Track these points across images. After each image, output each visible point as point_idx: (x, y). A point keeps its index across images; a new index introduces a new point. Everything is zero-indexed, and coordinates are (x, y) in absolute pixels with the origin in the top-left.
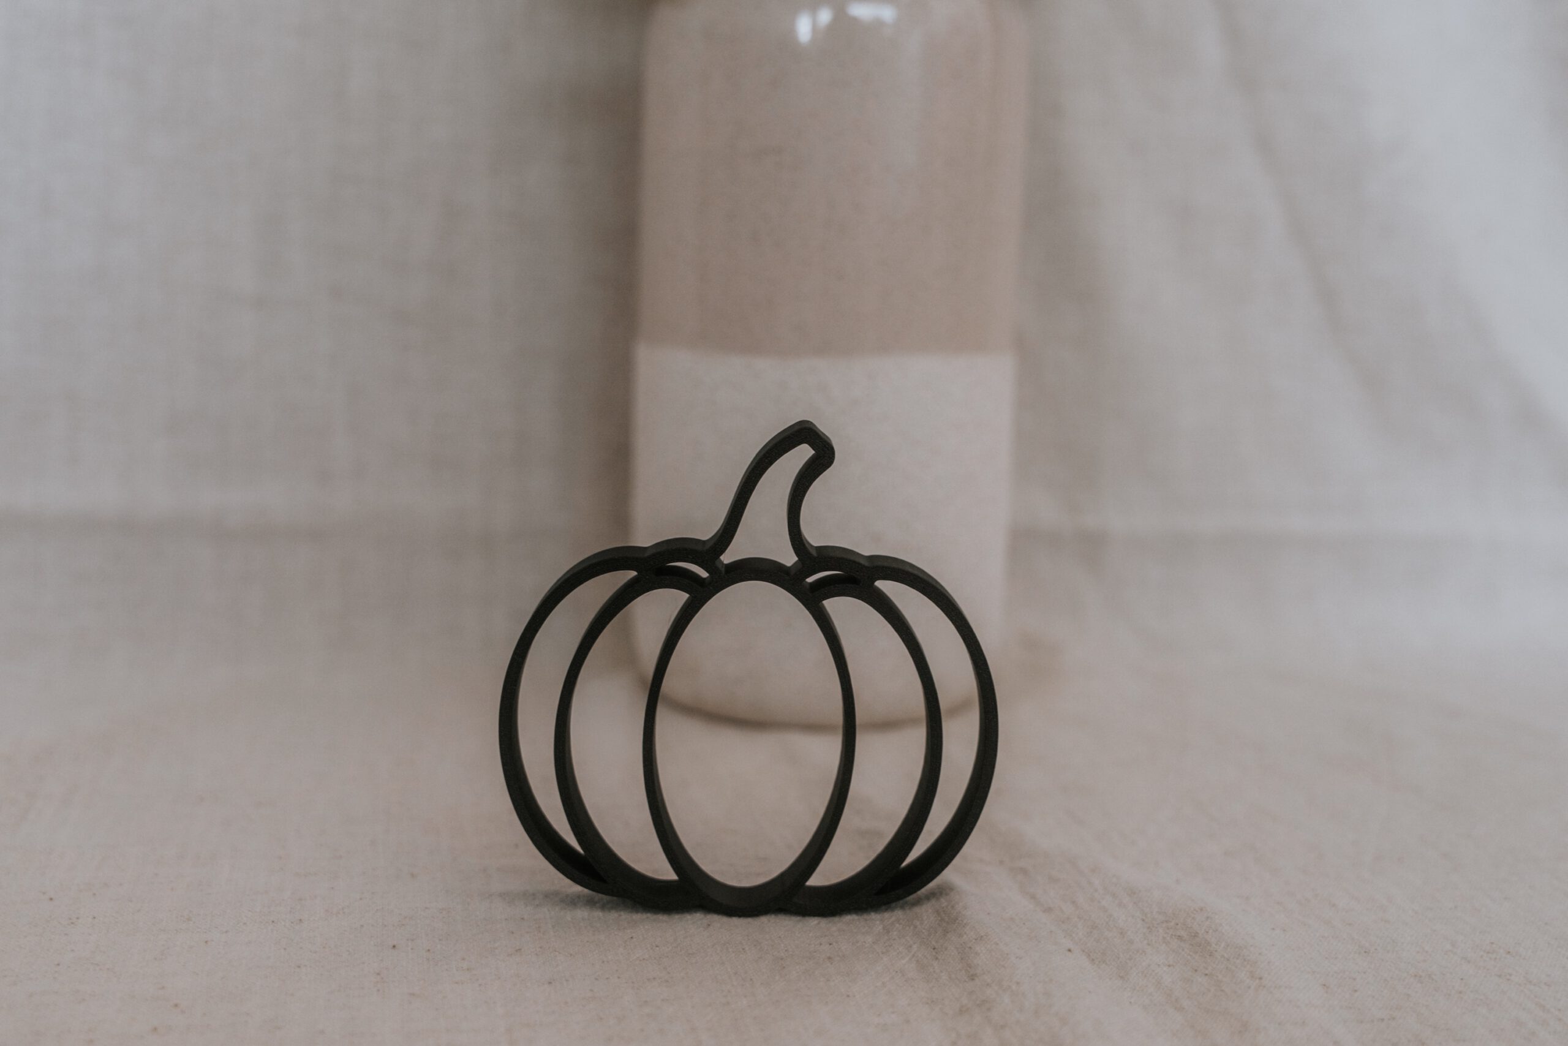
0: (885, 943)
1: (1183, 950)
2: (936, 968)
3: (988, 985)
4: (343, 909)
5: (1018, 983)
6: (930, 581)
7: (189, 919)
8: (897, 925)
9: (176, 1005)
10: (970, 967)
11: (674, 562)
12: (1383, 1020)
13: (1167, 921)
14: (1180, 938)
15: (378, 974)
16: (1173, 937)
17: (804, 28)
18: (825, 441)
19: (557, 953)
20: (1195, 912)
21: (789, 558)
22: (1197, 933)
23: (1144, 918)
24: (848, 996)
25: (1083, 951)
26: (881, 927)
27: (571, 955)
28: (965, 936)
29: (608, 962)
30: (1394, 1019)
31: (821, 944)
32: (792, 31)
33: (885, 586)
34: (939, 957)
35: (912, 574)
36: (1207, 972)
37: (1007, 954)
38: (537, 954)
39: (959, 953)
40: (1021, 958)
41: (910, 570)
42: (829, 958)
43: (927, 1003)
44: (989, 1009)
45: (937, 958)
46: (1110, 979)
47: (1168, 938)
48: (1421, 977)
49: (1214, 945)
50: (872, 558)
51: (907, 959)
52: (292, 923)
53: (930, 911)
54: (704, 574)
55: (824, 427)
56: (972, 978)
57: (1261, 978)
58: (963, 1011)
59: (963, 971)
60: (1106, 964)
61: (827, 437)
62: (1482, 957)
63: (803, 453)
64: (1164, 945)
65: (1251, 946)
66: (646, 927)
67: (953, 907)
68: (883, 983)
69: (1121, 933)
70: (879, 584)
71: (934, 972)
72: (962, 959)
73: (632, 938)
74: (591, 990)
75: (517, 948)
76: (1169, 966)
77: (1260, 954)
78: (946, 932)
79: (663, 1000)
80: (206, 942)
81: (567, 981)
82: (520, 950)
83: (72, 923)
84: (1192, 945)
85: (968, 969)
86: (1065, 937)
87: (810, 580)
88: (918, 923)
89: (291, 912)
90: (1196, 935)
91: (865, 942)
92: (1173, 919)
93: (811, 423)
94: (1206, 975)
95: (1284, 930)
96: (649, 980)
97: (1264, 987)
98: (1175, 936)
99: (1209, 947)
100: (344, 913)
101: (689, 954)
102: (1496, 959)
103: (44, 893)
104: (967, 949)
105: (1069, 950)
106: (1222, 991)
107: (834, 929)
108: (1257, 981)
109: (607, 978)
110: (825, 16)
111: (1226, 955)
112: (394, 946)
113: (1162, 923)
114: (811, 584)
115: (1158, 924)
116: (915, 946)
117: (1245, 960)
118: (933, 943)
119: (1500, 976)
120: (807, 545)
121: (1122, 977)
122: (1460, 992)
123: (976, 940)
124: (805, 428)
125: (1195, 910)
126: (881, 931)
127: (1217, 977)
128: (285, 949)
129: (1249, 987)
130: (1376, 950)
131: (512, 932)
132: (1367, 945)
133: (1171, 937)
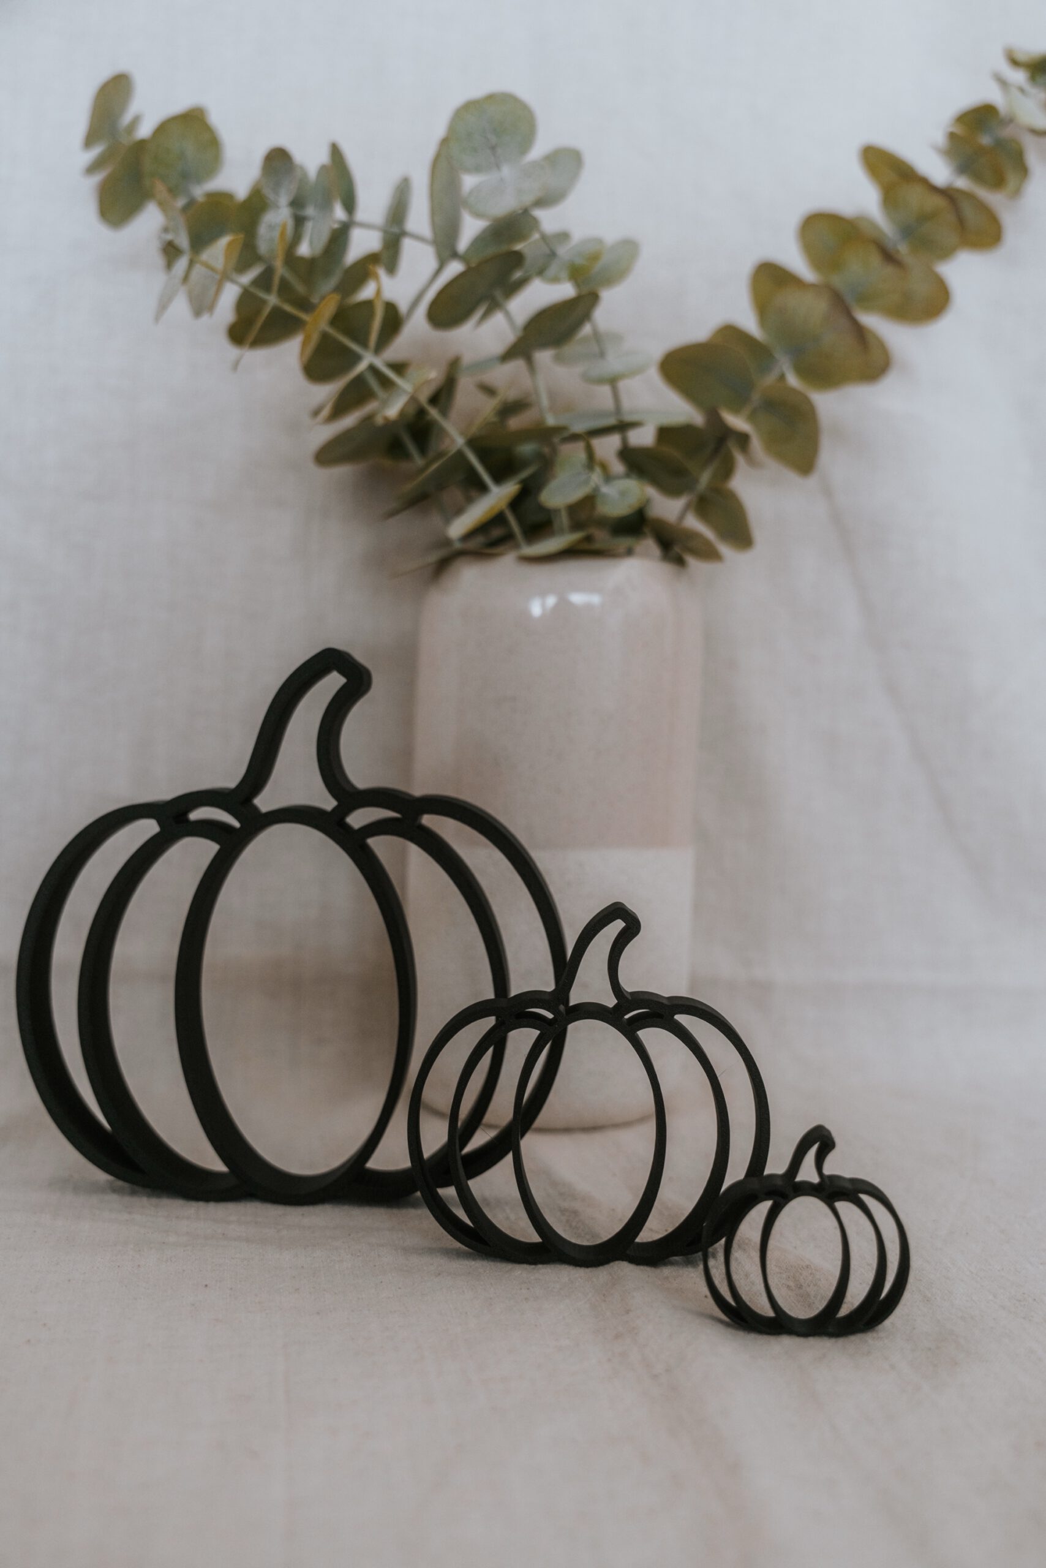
0: (568, 1289)
2: (603, 1308)
6: (714, 1013)
9: (45, 1325)
11: (532, 1008)
13: (780, 1273)
14: (788, 1287)
17: (536, 609)
18: (634, 917)
21: (611, 1001)
22: (802, 1286)
24: (535, 1325)
26: (567, 1279)
32: (526, 614)
33: (681, 1018)
35: (702, 1009)
39: (621, 1296)
41: (699, 1006)
42: (526, 1299)
43: (593, 1332)
44: (636, 1339)
47: (780, 1286)
50: (670, 998)
51: (583, 1301)
52: (133, 1268)
54: (550, 1016)
55: (630, 906)
58: (618, 1336)
59: (621, 1308)
61: (634, 913)
63: (617, 926)
66: (393, 1274)
68: (564, 1317)
70: (677, 1017)
71: (601, 1311)
72: (622, 1300)
74: (348, 1319)
78: (614, 1286)
80: (69, 1281)
82: (298, 1289)
84: (797, 1294)
87: (627, 1017)
90: (801, 1287)
93: (623, 904)
98: (785, 1285)
99: (808, 1299)
100: (171, 1261)
101: (422, 1295)
107: (532, 1278)
110: (551, 601)
112: (206, 1286)
114: (627, 1019)
120: (624, 992)
124: (618, 908)
125: (802, 1267)
130: (935, 1298)
131: (294, 1277)
132: (930, 1295)
133: (782, 1285)
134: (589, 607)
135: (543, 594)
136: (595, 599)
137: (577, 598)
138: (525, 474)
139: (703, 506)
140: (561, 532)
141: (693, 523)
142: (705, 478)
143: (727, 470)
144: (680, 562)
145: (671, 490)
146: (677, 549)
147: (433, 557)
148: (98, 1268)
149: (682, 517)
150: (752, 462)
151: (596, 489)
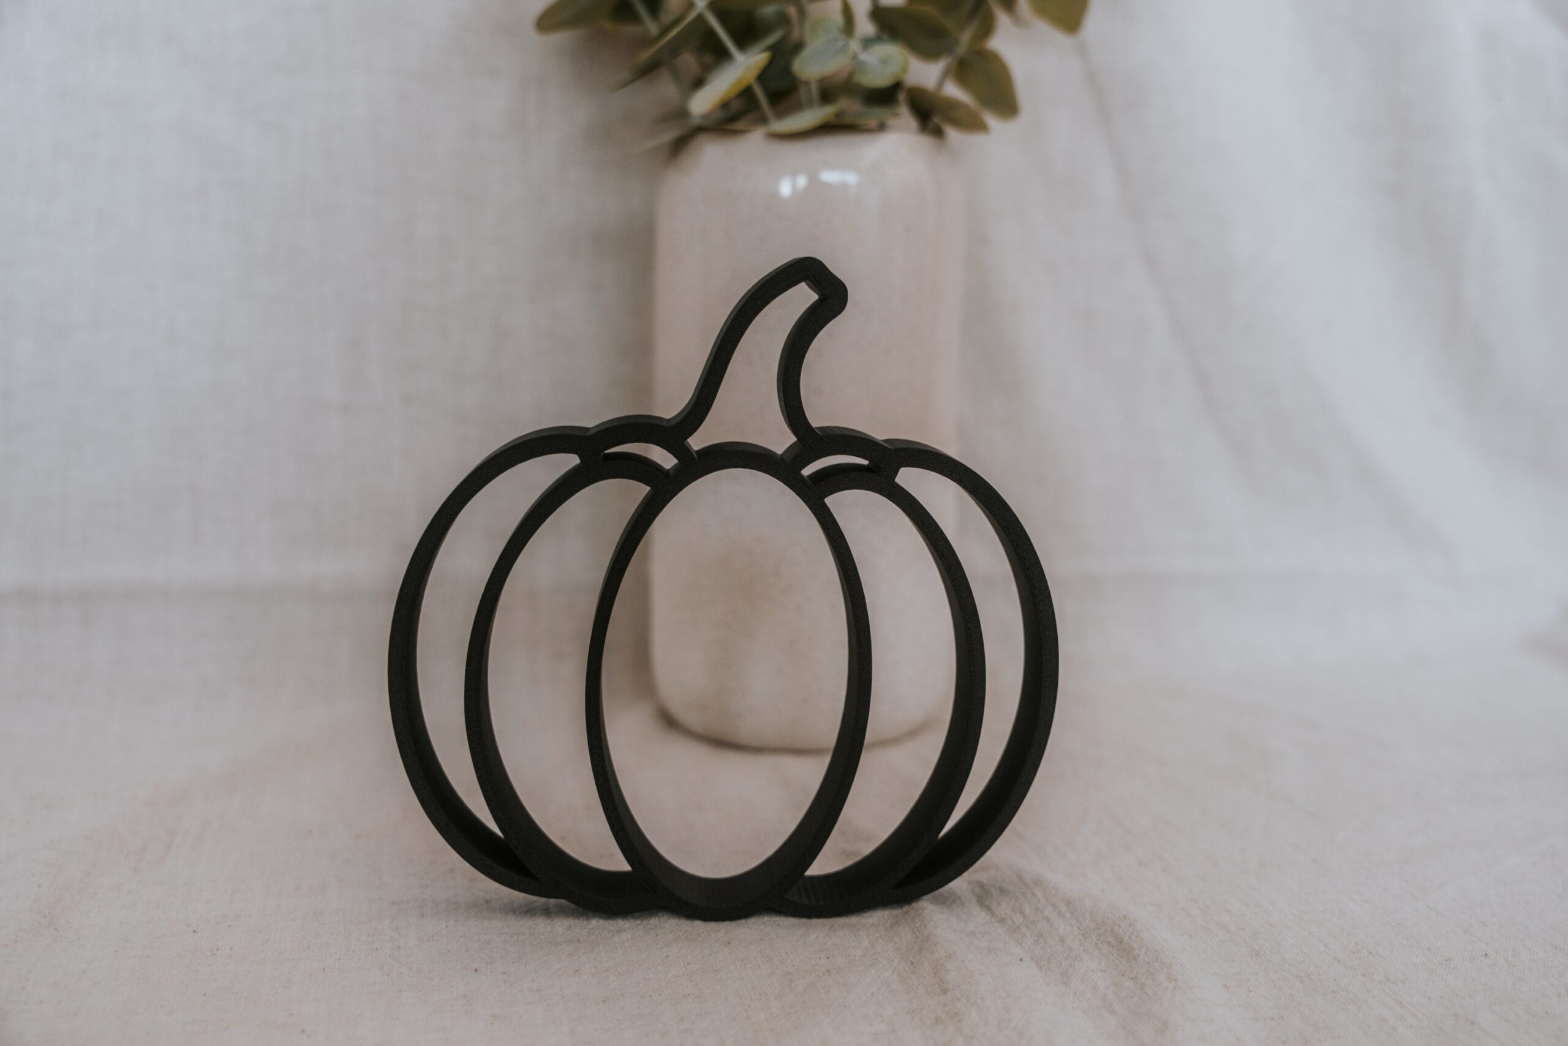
0: (871, 956)
1: (1112, 955)
2: (914, 981)
3: (957, 999)
4: (432, 936)
5: (982, 999)
7: (308, 948)
8: (881, 941)
9: (303, 1031)
10: (942, 982)
12: (1273, 1019)
13: (1097, 929)
14: (1109, 943)
15: (465, 996)
16: (1104, 943)
19: (608, 973)
20: (1120, 920)
22: (1123, 939)
23: (1079, 926)
24: (845, 1006)
25: (1032, 959)
26: (867, 942)
27: (620, 974)
28: (937, 954)
29: (650, 980)
30: (1282, 1018)
31: (820, 958)
34: (917, 972)
36: (1133, 976)
37: (972, 971)
38: (592, 975)
39: (932, 969)
40: (983, 975)
42: (828, 971)
43: (909, 1013)
44: (960, 1021)
45: (915, 972)
46: (1056, 985)
47: (1100, 944)
48: (1302, 977)
49: (1136, 950)
51: (890, 971)
52: (393, 950)
53: (907, 929)
56: (945, 991)
57: (1176, 980)
58: (938, 1021)
59: (937, 985)
60: (1052, 971)
62: (1349, 956)
64: (1097, 950)
65: (1167, 950)
67: (925, 927)
68: (873, 993)
69: (1062, 941)
71: (913, 984)
72: (935, 974)
73: (668, 956)
74: (639, 1008)
75: (576, 969)
76: (1102, 971)
77: (1174, 957)
78: (921, 950)
79: (697, 1015)
80: (324, 969)
81: (617, 999)
82: (578, 970)
83: (214, 954)
84: (1120, 950)
85: (941, 983)
86: (1017, 946)
88: (897, 940)
89: (390, 940)
90: (1122, 941)
91: (855, 955)
92: (1102, 926)
94: (1132, 978)
95: (1191, 936)
96: (684, 996)
97: (1179, 987)
98: (1105, 942)
99: (1133, 952)
101: (715, 971)
102: (1360, 958)
103: (188, 926)
104: (939, 965)
105: (1021, 960)
106: (1146, 994)
108: (1173, 982)
109: (650, 996)
111: (1147, 960)
112: (476, 970)
113: (1094, 930)
115: (1091, 931)
116: (896, 960)
117: (1162, 963)
118: (911, 958)
119: (1364, 975)
121: (1064, 983)
122: (1334, 992)
123: (946, 957)
125: (1119, 917)
126: (868, 945)
127: (1141, 980)
128: (388, 975)
129: (1167, 989)
130: (1265, 952)
131: (571, 954)
132: (1257, 948)
133: (1102, 943)
134: (844, 186)
135: (794, 174)
136: (851, 178)
137: (829, 177)
138: (772, 39)
139: (962, 71)
140: (810, 104)
141: (953, 91)
142: (965, 38)
143: (987, 28)
144: (938, 133)
145: (929, 54)
146: (936, 120)
147: (669, 135)
148: (354, 951)
149: (941, 83)
150: (1018, 21)
151: (855, 57)
